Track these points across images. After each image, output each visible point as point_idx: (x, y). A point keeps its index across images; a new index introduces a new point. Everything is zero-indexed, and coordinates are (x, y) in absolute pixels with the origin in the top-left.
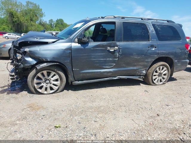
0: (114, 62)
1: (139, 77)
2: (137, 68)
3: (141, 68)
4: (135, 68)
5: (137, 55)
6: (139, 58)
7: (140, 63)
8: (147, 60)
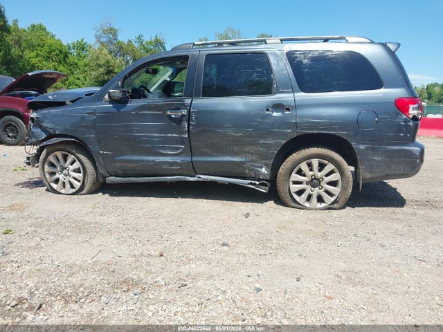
0: (181, 141)
1: (249, 181)
2: (243, 160)
3: (252, 161)
4: (236, 159)
5: (232, 127)
6: (241, 136)
7: (248, 148)
8: (262, 141)
